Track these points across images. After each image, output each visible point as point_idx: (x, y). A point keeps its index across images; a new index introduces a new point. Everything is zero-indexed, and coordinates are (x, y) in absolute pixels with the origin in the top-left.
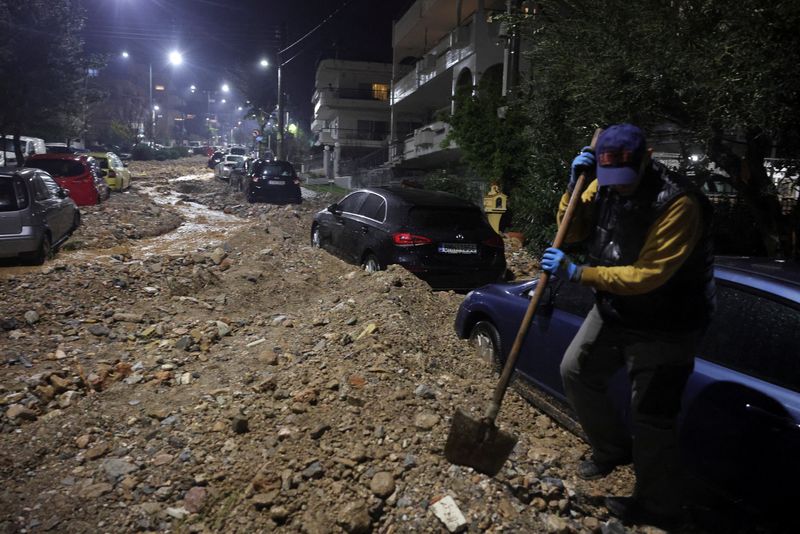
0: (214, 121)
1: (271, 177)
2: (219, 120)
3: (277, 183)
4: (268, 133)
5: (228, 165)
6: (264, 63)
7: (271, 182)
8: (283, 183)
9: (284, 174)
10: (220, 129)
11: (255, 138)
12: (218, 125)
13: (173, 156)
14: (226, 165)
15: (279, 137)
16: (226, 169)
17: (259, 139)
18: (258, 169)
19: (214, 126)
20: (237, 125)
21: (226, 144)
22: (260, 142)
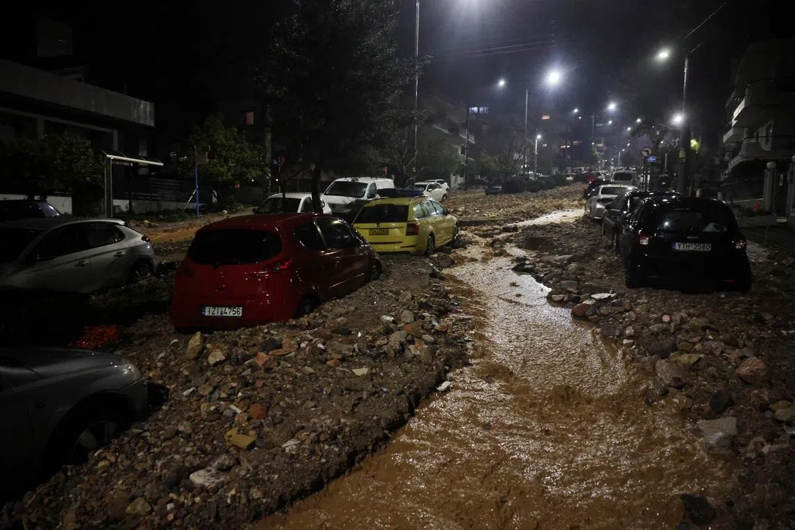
0: (600, 145)
1: (678, 234)
2: (606, 144)
3: (692, 247)
4: (665, 150)
5: (603, 201)
6: (664, 55)
7: (678, 247)
8: (707, 248)
9: (710, 228)
10: (607, 153)
11: (646, 158)
12: (605, 148)
13: (549, 185)
14: (599, 201)
15: (682, 154)
16: (599, 206)
17: (652, 159)
18: (649, 218)
19: (600, 150)
20: (625, 147)
21: (612, 168)
22: (653, 164)
